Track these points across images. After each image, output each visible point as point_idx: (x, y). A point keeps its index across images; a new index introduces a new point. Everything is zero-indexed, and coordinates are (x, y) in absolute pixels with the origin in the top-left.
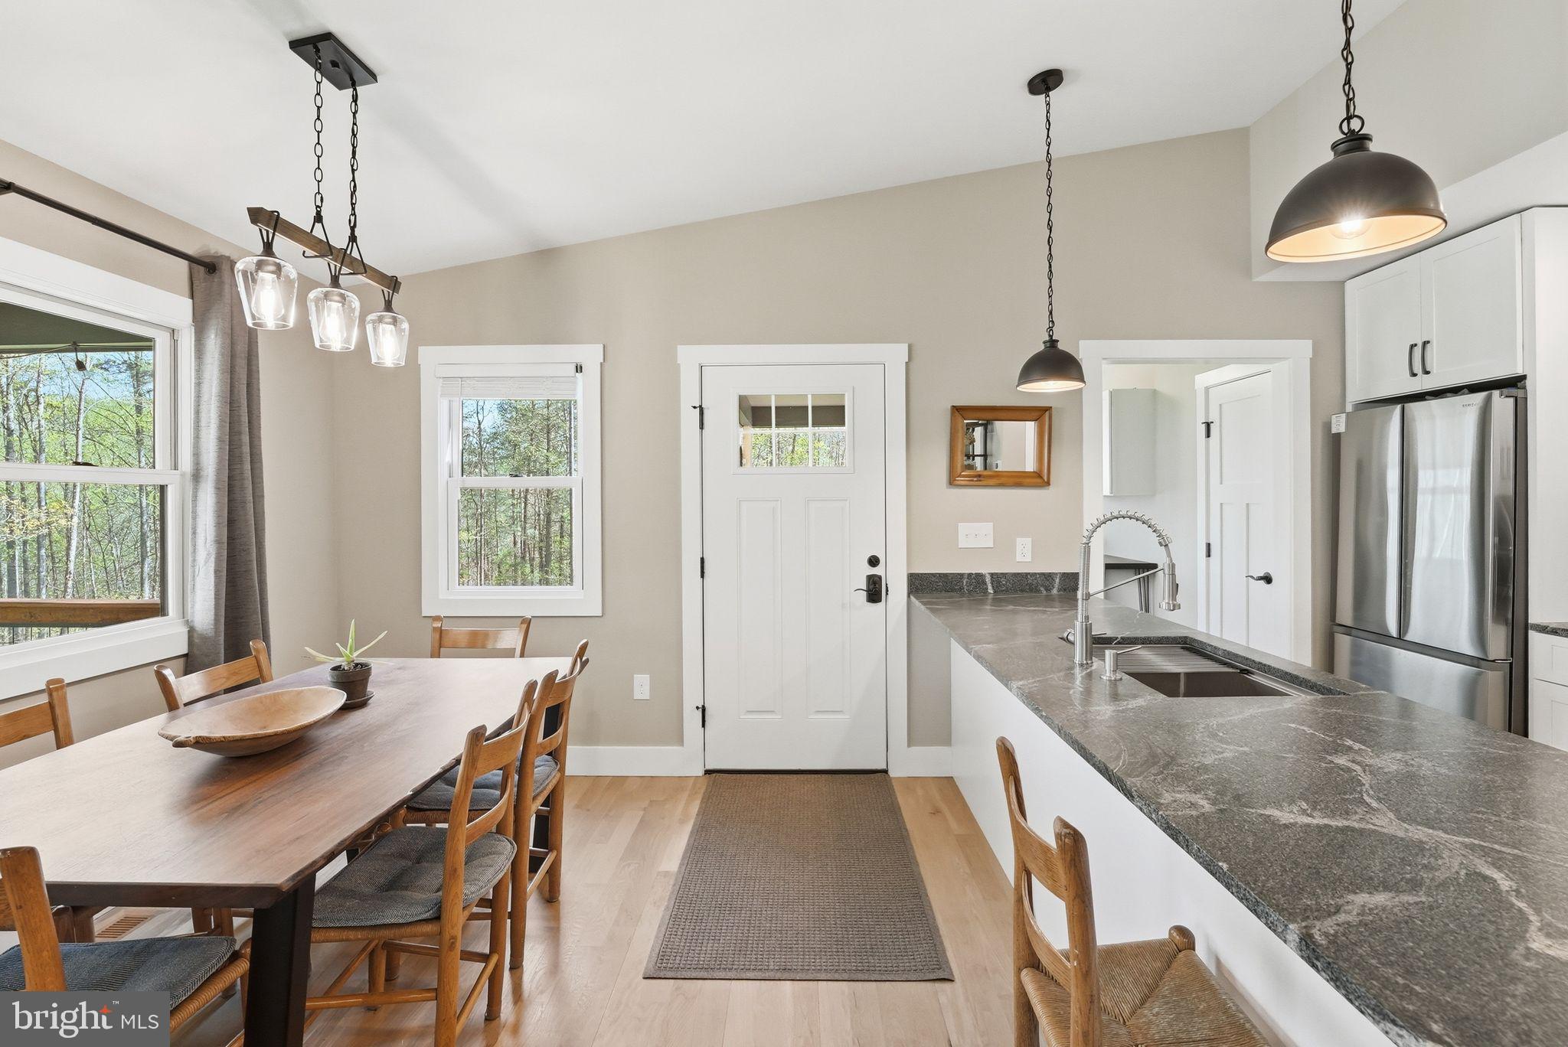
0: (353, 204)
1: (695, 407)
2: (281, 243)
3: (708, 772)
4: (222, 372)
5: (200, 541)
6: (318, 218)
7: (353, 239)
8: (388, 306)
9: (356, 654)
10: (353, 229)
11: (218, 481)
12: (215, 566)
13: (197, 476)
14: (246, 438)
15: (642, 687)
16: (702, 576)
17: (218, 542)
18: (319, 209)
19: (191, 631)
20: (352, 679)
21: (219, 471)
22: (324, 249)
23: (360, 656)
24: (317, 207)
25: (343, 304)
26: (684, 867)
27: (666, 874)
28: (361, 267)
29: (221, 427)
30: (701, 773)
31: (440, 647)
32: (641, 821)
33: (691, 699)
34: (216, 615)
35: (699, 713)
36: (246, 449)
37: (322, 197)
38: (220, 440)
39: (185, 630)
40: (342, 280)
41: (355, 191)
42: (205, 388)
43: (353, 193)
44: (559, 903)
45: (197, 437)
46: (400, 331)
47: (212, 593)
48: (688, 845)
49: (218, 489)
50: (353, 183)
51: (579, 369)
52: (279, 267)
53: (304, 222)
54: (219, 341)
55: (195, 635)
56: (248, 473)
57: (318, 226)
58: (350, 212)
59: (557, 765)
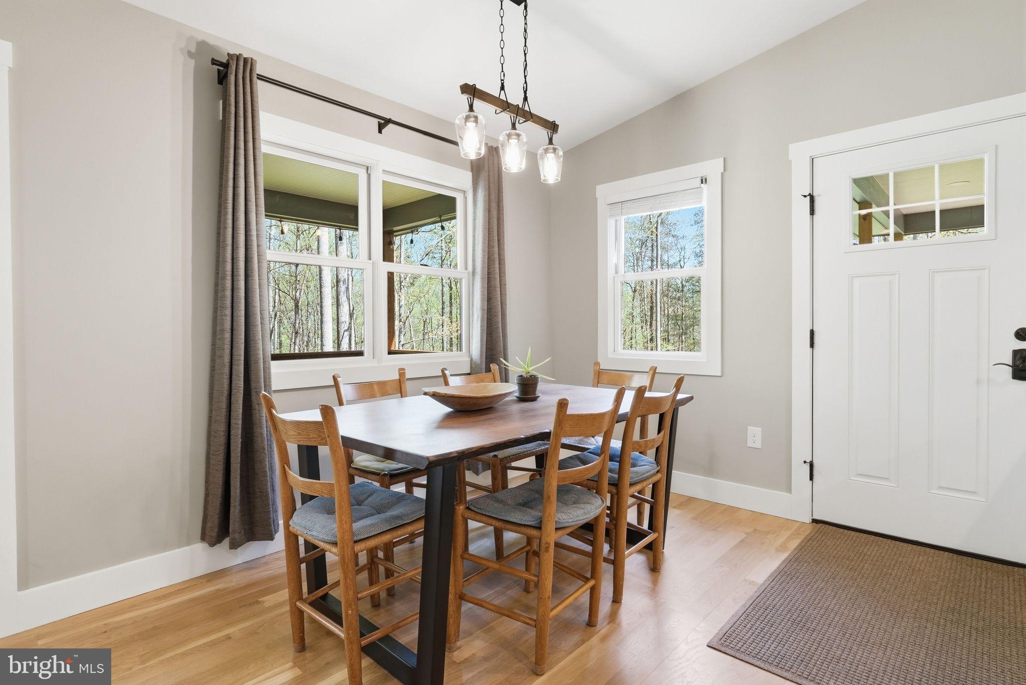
0: (525, 77)
1: (805, 196)
2: (478, 104)
3: (815, 521)
4: (484, 210)
5: (475, 309)
6: (502, 88)
7: (525, 99)
8: (551, 141)
9: (530, 369)
10: (525, 92)
11: (483, 274)
12: (481, 323)
13: (474, 273)
14: (496, 249)
15: (755, 436)
16: (812, 345)
17: (483, 310)
18: (502, 82)
19: (472, 360)
20: (526, 382)
21: (483, 268)
22: (505, 106)
23: (533, 370)
24: (502, 80)
25: (519, 140)
26: (769, 582)
27: (752, 583)
28: (529, 116)
29: (484, 243)
30: (808, 520)
31: (598, 383)
32: (742, 541)
33: (800, 453)
34: (481, 351)
35: (807, 468)
36: (496, 256)
37: (504, 74)
38: (484, 251)
39: (469, 359)
40: (517, 125)
41: (526, 68)
42: (477, 221)
43: (525, 68)
44: (660, 573)
45: (474, 251)
46: (558, 157)
47: (479, 339)
48: (778, 568)
49: (482, 278)
50: (525, 62)
51: (704, 181)
52: (476, 117)
53: (495, 91)
54: (483, 193)
55: (473, 362)
56: (497, 271)
57: (502, 92)
58: (524, 82)
59: (658, 466)
